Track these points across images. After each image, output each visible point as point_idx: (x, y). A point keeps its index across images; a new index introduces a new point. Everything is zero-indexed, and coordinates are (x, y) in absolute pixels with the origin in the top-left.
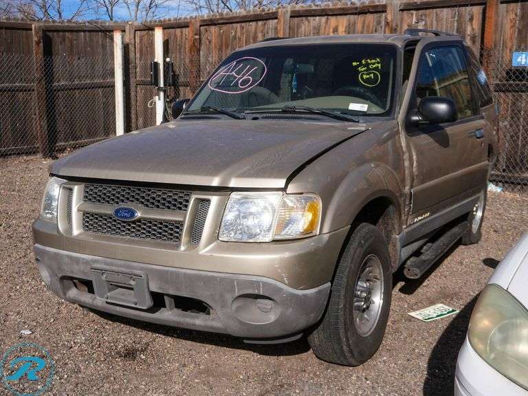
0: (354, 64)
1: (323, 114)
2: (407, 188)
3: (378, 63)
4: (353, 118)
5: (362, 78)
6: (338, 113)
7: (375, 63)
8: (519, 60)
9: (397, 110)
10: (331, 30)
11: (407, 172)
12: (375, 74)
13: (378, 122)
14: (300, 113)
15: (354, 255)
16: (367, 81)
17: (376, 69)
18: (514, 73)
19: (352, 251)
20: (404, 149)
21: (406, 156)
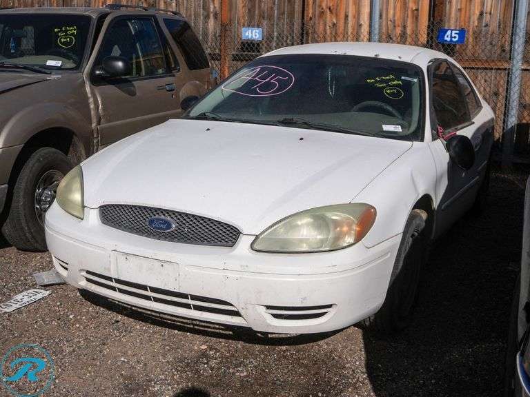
0: (56, 30)
1: (25, 68)
2: (94, 125)
3: (75, 30)
4: (46, 71)
5: (60, 40)
6: (37, 68)
7: (73, 30)
8: (247, 34)
9: (84, 65)
10: (101, 4)
11: (92, 112)
12: (70, 38)
13: (67, 75)
14: (8, 67)
15: (32, 168)
16: (64, 43)
17: (73, 34)
18: (249, 45)
19: (30, 165)
20: (89, 95)
21: (91, 100)
